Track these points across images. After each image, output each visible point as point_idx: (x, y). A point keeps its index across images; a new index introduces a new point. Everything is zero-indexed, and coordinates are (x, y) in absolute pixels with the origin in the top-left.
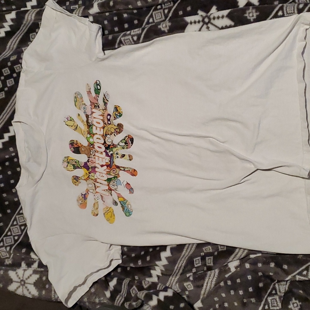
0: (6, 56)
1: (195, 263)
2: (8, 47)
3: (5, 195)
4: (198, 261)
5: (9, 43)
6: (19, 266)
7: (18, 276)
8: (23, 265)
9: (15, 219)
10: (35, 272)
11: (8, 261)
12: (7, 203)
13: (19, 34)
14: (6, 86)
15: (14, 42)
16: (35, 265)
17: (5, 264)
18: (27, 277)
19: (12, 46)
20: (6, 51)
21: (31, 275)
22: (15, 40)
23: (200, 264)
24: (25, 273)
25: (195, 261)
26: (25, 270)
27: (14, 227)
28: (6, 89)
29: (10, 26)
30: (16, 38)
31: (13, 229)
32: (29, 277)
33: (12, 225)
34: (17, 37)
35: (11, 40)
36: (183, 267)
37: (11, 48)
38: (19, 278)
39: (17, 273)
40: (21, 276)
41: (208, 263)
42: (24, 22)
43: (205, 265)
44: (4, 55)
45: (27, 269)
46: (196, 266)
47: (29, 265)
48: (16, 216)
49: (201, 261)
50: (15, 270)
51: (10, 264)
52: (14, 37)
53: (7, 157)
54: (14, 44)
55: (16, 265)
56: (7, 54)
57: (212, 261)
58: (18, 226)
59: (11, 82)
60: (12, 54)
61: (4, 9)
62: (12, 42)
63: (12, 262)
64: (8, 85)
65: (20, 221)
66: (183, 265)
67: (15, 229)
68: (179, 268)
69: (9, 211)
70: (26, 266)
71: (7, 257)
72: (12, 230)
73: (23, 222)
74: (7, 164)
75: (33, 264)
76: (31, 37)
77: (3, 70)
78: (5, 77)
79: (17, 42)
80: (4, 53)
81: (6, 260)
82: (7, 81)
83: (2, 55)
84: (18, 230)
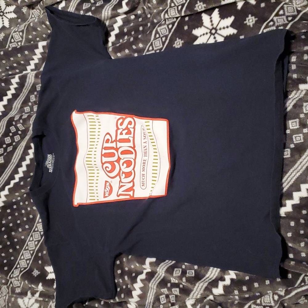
0: (12, 115)
1: (161, 300)
2: (14, 107)
3: (13, 233)
4: (163, 298)
5: (15, 104)
6: (26, 294)
7: (24, 303)
8: (29, 293)
9: (23, 254)
10: (37, 301)
11: (18, 289)
12: (16, 240)
13: (22, 96)
14: (14, 142)
15: (18, 102)
16: (37, 295)
17: (16, 292)
18: (31, 305)
19: (17, 106)
20: (12, 111)
21: (33, 304)
22: (19, 101)
23: (165, 302)
24: (30, 301)
25: (160, 298)
26: (30, 299)
27: (22, 261)
28: (14, 144)
29: (15, 89)
30: (20, 100)
31: (21, 262)
32: (32, 305)
33: (20, 259)
34: (21, 98)
35: (16, 101)
36: (152, 304)
37: (16, 108)
38: (25, 306)
39: (23, 301)
40: (26, 303)
41: (172, 301)
42: (26, 84)
43: (170, 302)
44: (11, 114)
45: (31, 297)
46: (162, 303)
47: (33, 294)
48: (23, 252)
49: (166, 299)
50: (22, 298)
51: (19, 293)
52: (18, 98)
53: (14, 200)
54: (19, 104)
55: (23, 294)
56: (13, 113)
57: (175, 298)
58: (24, 260)
59: (18, 138)
60: (17, 113)
61: (10, 73)
62: (17, 103)
63: (21, 291)
64: (16, 141)
65: (26, 256)
66: (152, 301)
67: (23, 263)
68: (149, 304)
69: (18, 247)
70: (31, 295)
71: (18, 285)
72: (20, 264)
73: (28, 257)
74: (15, 207)
75: (36, 294)
76: (31, 99)
77: (11, 128)
78: (13, 133)
79: (21, 103)
80: (11, 112)
81: (17, 289)
82: (15, 137)
83: (10, 114)
84: (25, 264)
